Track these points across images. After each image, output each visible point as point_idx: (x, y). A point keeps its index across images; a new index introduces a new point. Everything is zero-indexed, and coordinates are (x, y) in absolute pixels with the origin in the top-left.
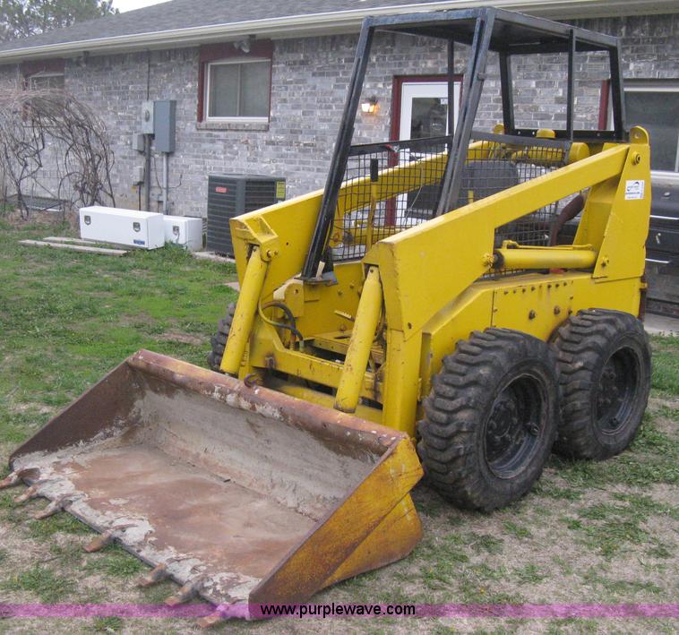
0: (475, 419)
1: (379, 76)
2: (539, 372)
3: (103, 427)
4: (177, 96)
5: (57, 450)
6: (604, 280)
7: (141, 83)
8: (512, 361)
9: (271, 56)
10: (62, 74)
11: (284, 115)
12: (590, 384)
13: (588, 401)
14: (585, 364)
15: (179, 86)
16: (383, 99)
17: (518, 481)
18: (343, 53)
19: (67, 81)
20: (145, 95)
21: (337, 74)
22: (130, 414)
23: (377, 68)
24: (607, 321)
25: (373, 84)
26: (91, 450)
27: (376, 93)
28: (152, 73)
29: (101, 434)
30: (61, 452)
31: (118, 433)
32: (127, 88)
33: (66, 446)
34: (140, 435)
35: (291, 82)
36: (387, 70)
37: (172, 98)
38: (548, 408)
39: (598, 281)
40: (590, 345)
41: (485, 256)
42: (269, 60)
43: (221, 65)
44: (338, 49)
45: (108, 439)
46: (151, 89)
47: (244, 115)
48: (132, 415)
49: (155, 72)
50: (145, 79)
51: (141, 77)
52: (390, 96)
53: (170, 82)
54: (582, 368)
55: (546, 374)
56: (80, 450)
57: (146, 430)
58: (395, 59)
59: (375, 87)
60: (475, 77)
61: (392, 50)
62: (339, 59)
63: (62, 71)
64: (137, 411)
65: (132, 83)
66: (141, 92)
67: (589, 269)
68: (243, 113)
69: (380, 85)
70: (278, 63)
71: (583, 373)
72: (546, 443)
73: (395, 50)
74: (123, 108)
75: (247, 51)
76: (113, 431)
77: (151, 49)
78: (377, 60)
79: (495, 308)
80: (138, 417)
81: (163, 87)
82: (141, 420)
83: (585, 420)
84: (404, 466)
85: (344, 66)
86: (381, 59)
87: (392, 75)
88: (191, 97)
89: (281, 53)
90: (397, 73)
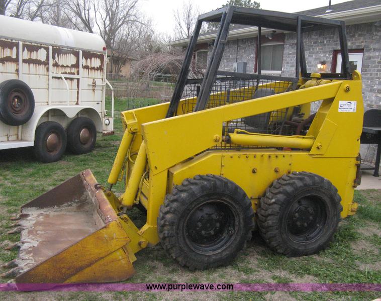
0: (175, 220)
1: (327, 50)
2: (228, 200)
3: (67, 201)
4: (247, 60)
5: (43, 208)
6: (321, 156)
7: (234, 54)
8: (203, 192)
9: (284, 42)
10: (206, 50)
11: (287, 70)
12: (278, 213)
13: (277, 222)
14: (276, 201)
15: (248, 55)
16: (328, 62)
17: (214, 257)
18: (313, 39)
19: (208, 53)
20: (236, 60)
21: (309, 50)
22: (81, 198)
23: (326, 46)
24: (299, 179)
25: (324, 54)
26: (61, 210)
27: (325, 59)
28: (239, 50)
29: (66, 204)
30: (45, 209)
31: (74, 205)
32: (229, 56)
33: (48, 207)
34: (87, 208)
35: (291, 54)
36: (331, 47)
37: (245, 61)
38: (239, 221)
39: (314, 156)
40: (282, 191)
41: (215, 136)
42: (283, 43)
43: (266, 46)
44: (311, 37)
45: (70, 207)
46: (238, 57)
47: (274, 70)
48: (83, 198)
49: (240, 49)
50: (236, 52)
51: (235, 51)
52: (331, 61)
53: (245, 54)
54: (274, 203)
55: (234, 202)
56: (55, 210)
57: (89, 206)
58: (335, 42)
59: (325, 56)
60: (219, 42)
61: (333, 37)
62: (311, 42)
63: (207, 49)
64: (85, 197)
65: (231, 54)
66: (234, 58)
67: (309, 149)
68: (273, 69)
69: (327, 55)
70: (286, 45)
71: (275, 206)
72: (238, 240)
73: (335, 37)
74: (227, 66)
75: (271, 39)
76: (72, 204)
77: (239, 38)
78: (327, 42)
79: (223, 164)
80: (86, 199)
81: (242, 56)
82: (87, 201)
83: (275, 232)
84: (115, 235)
85: (312, 46)
86: (328, 42)
87: (332, 50)
88: (252, 61)
89: (288, 40)
90: (335, 49)
